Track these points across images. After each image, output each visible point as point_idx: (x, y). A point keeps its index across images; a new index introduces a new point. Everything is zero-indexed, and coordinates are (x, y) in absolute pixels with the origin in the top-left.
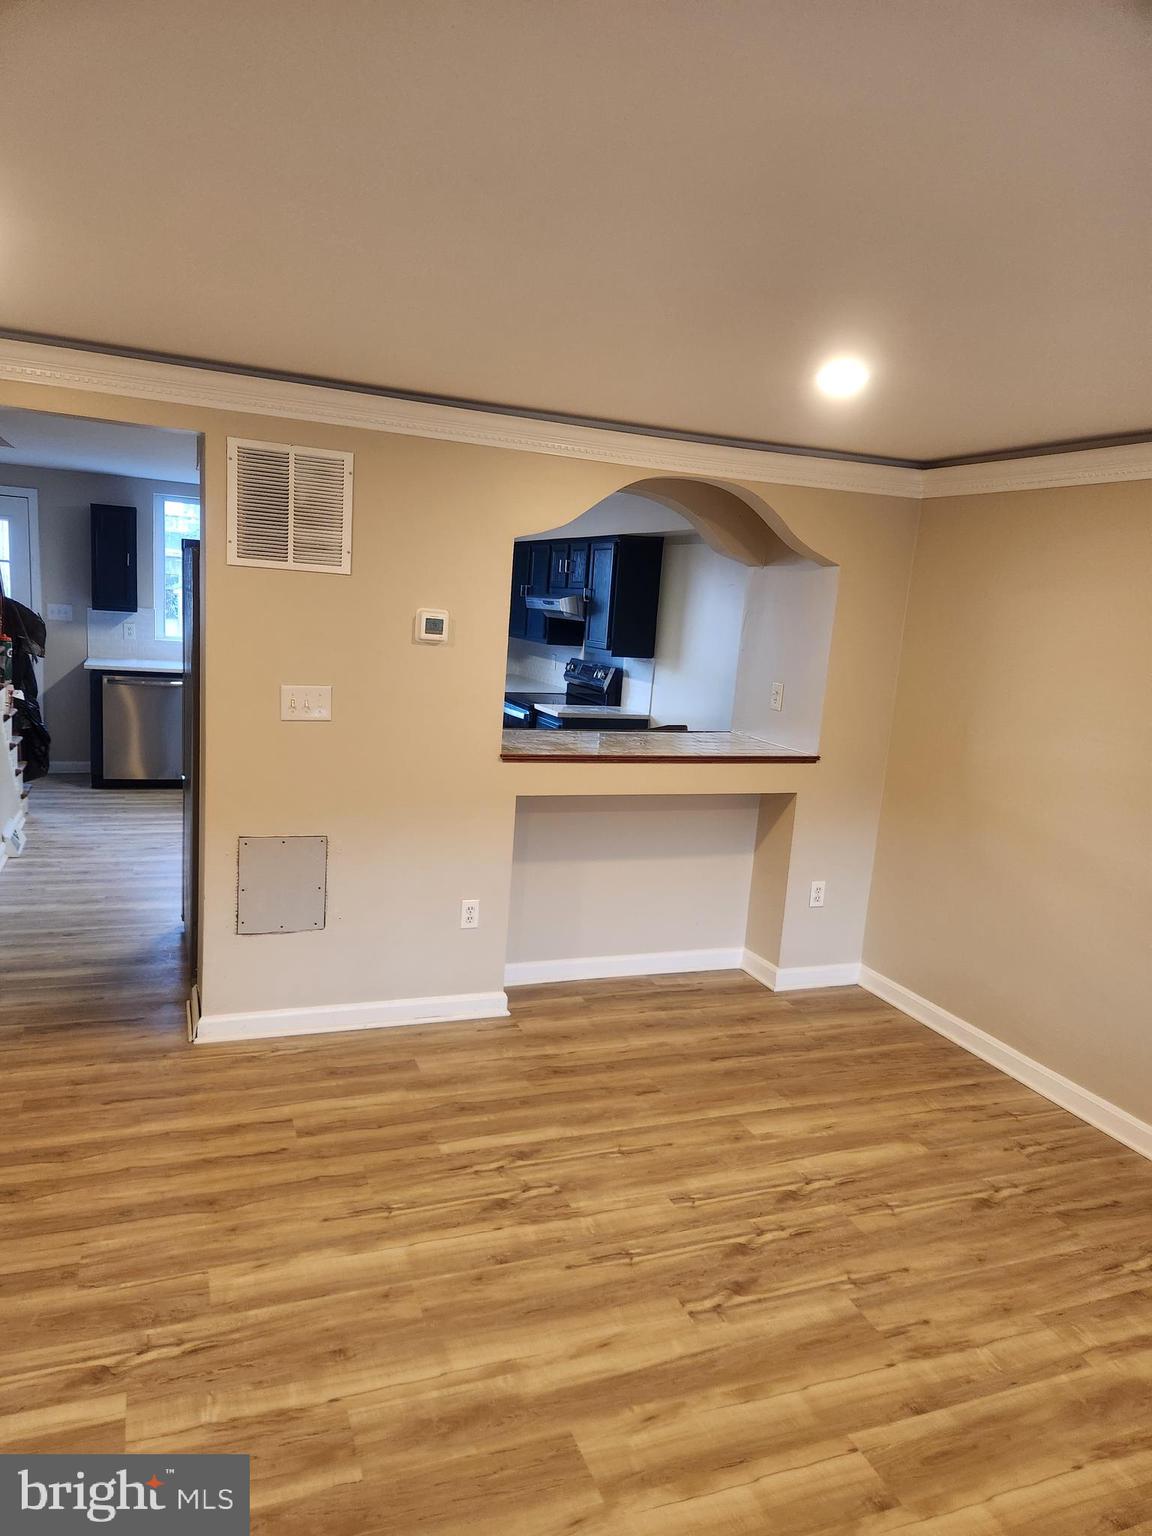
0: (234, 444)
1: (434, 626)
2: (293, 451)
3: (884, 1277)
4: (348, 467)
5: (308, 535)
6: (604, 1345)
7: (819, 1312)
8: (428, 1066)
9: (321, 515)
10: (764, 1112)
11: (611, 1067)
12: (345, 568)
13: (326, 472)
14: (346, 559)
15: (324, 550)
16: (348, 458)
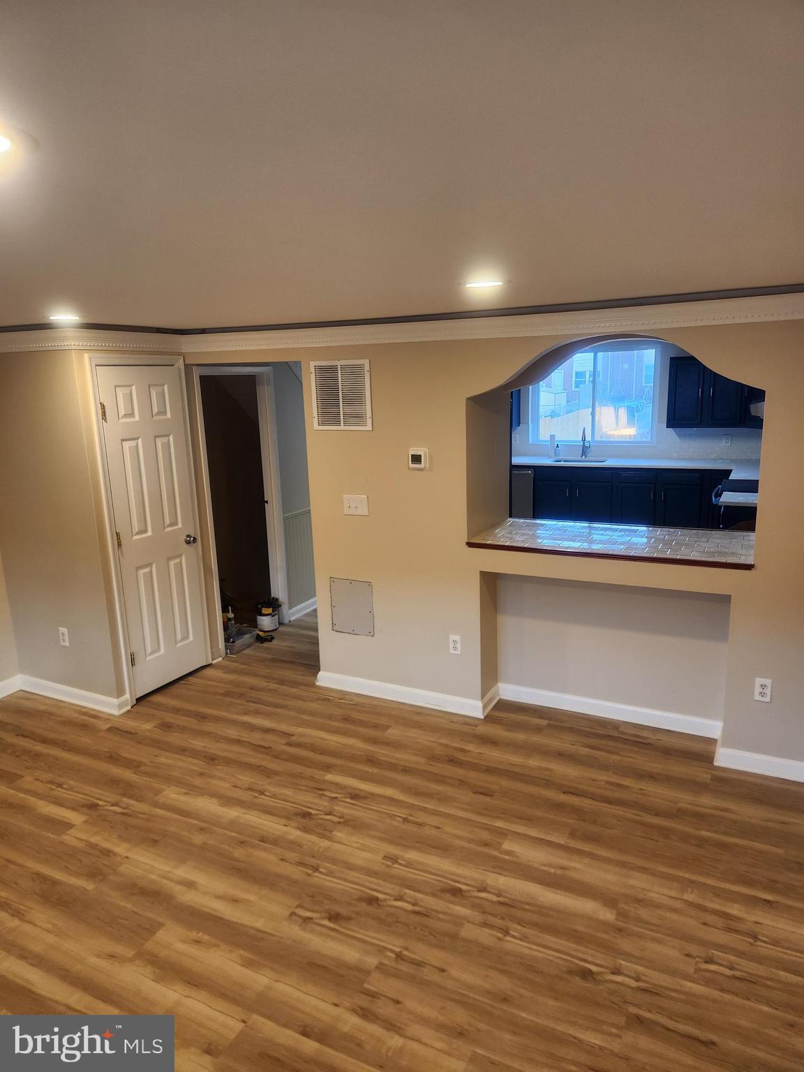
0: (312, 364)
1: (416, 459)
2: (339, 363)
3: (422, 964)
4: (367, 368)
5: (349, 410)
6: (235, 901)
7: (351, 954)
8: (394, 733)
9: (355, 398)
10: (537, 838)
11: (489, 770)
12: (369, 427)
13: (356, 372)
14: (369, 421)
15: (359, 417)
16: (366, 362)
